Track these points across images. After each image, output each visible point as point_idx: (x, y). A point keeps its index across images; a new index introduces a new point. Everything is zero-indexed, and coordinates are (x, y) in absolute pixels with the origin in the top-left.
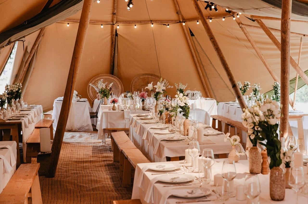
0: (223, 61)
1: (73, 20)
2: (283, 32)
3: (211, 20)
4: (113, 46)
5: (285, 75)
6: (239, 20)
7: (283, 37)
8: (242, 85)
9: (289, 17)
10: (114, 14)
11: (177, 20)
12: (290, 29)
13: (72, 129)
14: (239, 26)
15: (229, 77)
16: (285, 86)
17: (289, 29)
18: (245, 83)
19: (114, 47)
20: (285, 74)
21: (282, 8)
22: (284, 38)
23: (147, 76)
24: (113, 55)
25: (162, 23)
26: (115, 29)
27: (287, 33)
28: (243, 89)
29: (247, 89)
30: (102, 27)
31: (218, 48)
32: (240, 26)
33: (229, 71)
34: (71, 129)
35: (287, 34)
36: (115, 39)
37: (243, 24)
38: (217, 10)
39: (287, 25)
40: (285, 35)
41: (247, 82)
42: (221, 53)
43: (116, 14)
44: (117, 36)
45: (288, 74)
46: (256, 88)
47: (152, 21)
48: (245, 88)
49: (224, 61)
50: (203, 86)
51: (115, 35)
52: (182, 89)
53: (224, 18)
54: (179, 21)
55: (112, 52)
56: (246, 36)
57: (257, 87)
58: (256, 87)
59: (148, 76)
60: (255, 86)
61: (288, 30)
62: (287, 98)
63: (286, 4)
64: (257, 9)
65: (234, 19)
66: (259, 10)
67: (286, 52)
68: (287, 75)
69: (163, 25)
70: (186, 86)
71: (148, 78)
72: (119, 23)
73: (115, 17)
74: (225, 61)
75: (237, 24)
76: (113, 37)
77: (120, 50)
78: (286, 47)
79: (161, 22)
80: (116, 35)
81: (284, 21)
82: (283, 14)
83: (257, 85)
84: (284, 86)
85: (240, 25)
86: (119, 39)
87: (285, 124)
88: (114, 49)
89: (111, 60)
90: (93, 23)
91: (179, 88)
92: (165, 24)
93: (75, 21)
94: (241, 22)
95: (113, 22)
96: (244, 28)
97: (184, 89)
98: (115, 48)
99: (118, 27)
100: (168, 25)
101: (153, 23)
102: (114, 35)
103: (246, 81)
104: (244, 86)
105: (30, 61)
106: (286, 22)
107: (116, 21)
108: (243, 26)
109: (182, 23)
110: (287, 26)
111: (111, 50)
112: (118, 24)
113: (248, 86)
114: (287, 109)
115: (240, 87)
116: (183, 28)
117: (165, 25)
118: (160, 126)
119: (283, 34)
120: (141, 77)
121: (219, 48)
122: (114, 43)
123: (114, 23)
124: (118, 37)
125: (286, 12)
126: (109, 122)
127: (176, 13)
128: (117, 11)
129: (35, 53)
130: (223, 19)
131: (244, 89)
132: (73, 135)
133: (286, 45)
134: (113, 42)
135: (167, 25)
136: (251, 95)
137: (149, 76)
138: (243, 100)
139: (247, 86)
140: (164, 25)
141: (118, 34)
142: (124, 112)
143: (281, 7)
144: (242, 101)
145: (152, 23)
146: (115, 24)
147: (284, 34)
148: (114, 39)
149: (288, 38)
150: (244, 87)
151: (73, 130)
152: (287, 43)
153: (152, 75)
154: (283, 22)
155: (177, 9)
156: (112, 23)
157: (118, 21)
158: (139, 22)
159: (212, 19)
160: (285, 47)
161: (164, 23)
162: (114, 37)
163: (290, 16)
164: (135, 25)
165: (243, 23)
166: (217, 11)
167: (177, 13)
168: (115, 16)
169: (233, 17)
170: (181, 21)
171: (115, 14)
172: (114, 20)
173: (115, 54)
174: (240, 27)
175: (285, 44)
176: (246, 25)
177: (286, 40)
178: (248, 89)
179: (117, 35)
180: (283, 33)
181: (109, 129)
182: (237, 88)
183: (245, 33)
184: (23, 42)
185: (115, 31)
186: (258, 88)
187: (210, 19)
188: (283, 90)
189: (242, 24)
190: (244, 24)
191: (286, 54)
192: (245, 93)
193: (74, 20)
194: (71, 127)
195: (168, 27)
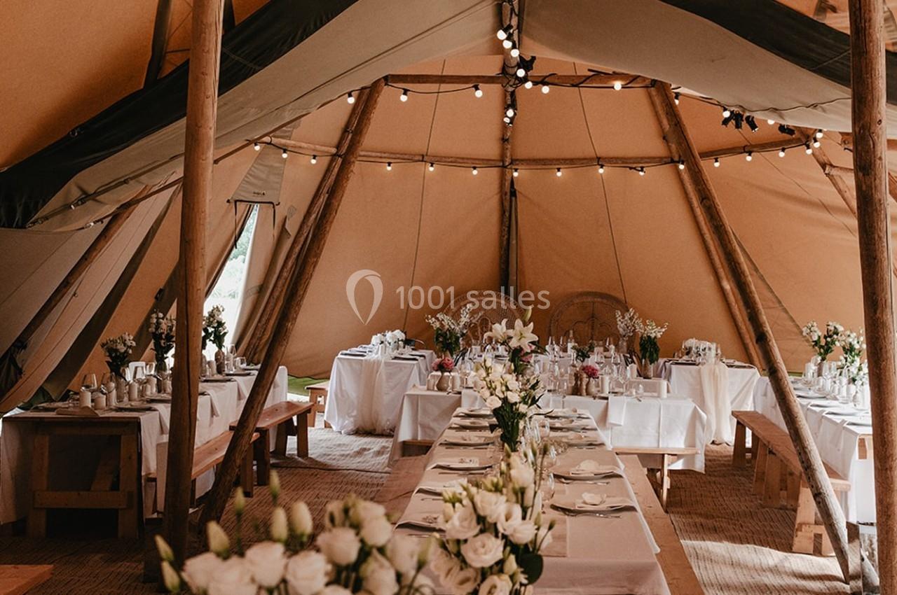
0: (733, 263)
1: (402, 154)
2: (860, 169)
3: (750, 155)
4: (505, 220)
5: (878, 315)
6: (824, 155)
7: (862, 187)
8: (821, 331)
9: (879, 117)
10: (504, 140)
11: (665, 158)
12: (883, 158)
13: (375, 430)
14: (824, 171)
15: (749, 311)
16: (881, 349)
17: (880, 159)
18: (829, 325)
19: (507, 223)
20: (878, 312)
21: (852, 86)
22: (864, 188)
23: (590, 299)
24: (505, 243)
25: (627, 163)
26: (508, 177)
27: (873, 173)
28: (823, 343)
29: (833, 342)
30: (475, 172)
31: (721, 226)
32: (827, 172)
33: (747, 293)
34: (372, 428)
35: (875, 174)
36: (509, 203)
37: (834, 167)
38: (757, 127)
39: (871, 143)
40: (867, 177)
41: (835, 324)
42: (730, 242)
43: (510, 140)
44: (516, 197)
45: (888, 310)
46: (850, 344)
47: (600, 161)
48: (829, 339)
49: (737, 265)
50: (736, 330)
51: (509, 194)
52: (653, 336)
53: (783, 150)
54: (670, 159)
55: (504, 236)
56: (845, 200)
57: (854, 340)
58: (851, 340)
59: (592, 300)
60: (849, 336)
61: (878, 162)
62: (890, 388)
63: (864, 69)
64: (815, 106)
65: (809, 152)
66: (820, 109)
67: (876, 237)
68: (886, 315)
69: (628, 169)
70: (664, 330)
71: (594, 303)
72: (517, 164)
73: (507, 149)
74: (739, 264)
75: (819, 166)
76: (504, 198)
77: (522, 232)
78: (876, 219)
79: (623, 163)
80: (511, 192)
81: (860, 131)
82: (856, 105)
83: (854, 335)
84: (876, 349)
85: (827, 169)
86: (521, 204)
87: (889, 472)
88: (506, 229)
89: (501, 257)
90: (451, 162)
91: (644, 333)
92: (634, 166)
93: (406, 157)
94: (830, 162)
95: (503, 161)
96: (838, 177)
97: (659, 336)
98: (509, 227)
99: (516, 174)
100: (642, 170)
101: (603, 163)
102: (506, 194)
103: (832, 322)
104: (826, 334)
105: (297, 254)
106: (867, 134)
107: (512, 160)
108: (834, 172)
109: (678, 164)
110: (872, 146)
111: (501, 231)
112: (516, 167)
113: (837, 334)
114: (891, 426)
115: (813, 337)
116: (682, 177)
117: (633, 170)
118: (468, 461)
119: (861, 174)
120: (577, 301)
121: (724, 225)
122: (507, 214)
123: (507, 164)
124: (518, 200)
125: (866, 98)
126: (421, 425)
127: (662, 138)
128: (512, 132)
129: (309, 233)
130: (782, 154)
131: (826, 344)
132: (365, 447)
133: (875, 214)
134: (504, 212)
135: (640, 169)
136: (841, 361)
137: (596, 299)
138: (784, 383)
139: (835, 336)
140: (631, 168)
141: (517, 193)
142: (460, 398)
143: (850, 81)
144: (782, 383)
145: (600, 163)
146: (509, 167)
147: (864, 175)
148: (507, 204)
149: (879, 189)
150: (825, 337)
151: (377, 433)
152: (878, 205)
153: (602, 295)
154: (857, 134)
155: (664, 127)
156: (501, 164)
157: (517, 160)
158: (568, 162)
159: (753, 154)
160: (869, 218)
161: (631, 163)
162: (506, 199)
163: (879, 113)
164: (559, 170)
165: (834, 164)
166: (756, 129)
167: (664, 138)
168: (509, 146)
169: (806, 148)
170: (676, 159)
171: (507, 140)
172: (507, 157)
173: (511, 240)
174: (826, 174)
175: (870, 210)
176: (841, 168)
177: (872, 194)
178: (837, 343)
179: (513, 193)
180: (861, 171)
181: (420, 442)
182: (770, 343)
183: (840, 191)
184: (274, 207)
185: (507, 184)
186: (858, 342)
187: (747, 152)
188: (875, 362)
189: (831, 165)
190: (837, 167)
191: (875, 245)
192: (829, 355)
193: (406, 154)
194: (373, 424)
195: (641, 173)
